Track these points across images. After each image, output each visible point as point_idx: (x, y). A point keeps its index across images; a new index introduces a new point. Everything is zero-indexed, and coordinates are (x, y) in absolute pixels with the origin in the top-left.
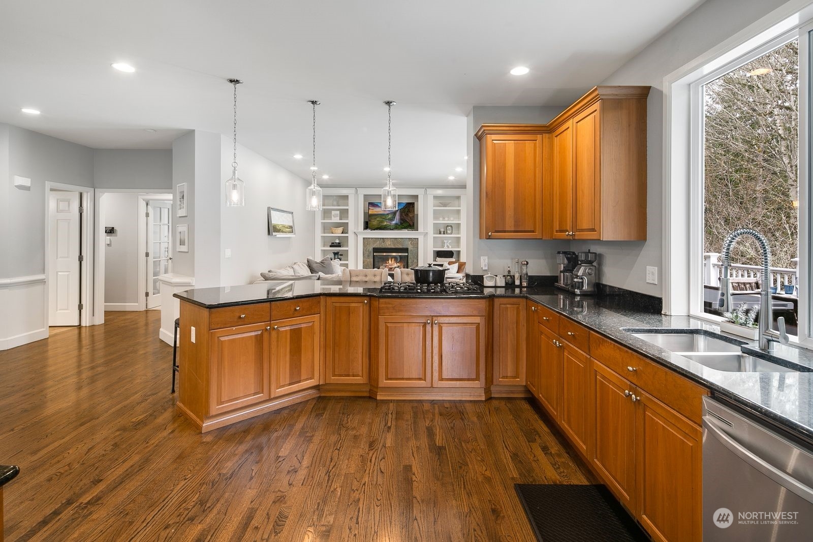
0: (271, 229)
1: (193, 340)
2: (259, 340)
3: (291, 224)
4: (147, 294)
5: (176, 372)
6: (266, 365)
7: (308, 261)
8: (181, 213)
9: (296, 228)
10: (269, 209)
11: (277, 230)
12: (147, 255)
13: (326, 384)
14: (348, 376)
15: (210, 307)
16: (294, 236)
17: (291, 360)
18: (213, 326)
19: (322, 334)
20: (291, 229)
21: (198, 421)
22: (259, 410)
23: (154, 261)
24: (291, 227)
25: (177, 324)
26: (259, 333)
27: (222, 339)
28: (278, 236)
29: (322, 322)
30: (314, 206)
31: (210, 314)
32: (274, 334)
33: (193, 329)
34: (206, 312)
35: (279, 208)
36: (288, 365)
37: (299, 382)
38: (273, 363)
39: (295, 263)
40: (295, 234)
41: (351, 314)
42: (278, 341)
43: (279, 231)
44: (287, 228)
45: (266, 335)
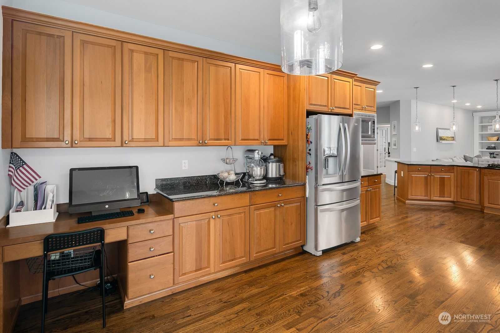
0: (439, 139)
1: (402, 175)
2: (426, 178)
3: (453, 136)
4: (377, 167)
5: (396, 188)
6: (429, 187)
7: (464, 157)
8: (394, 133)
9: (456, 138)
10: (437, 129)
11: (442, 139)
12: (377, 150)
13: (457, 202)
14: (469, 200)
15: (408, 165)
16: (455, 142)
17: (440, 188)
18: (409, 171)
19: (455, 182)
20: (453, 138)
21: (404, 201)
22: (426, 203)
23: (380, 153)
24: (453, 137)
25: (396, 172)
26: (426, 176)
27: (412, 175)
28: (443, 142)
29: (455, 177)
30: (454, 130)
31: (408, 166)
32: (432, 177)
33: (402, 172)
34: (406, 166)
35: (445, 128)
36: (438, 190)
37: (444, 197)
38: (432, 187)
39: (455, 157)
40: (456, 141)
41: (470, 175)
42: (434, 180)
43: (444, 140)
44: (450, 138)
45: (429, 177)
